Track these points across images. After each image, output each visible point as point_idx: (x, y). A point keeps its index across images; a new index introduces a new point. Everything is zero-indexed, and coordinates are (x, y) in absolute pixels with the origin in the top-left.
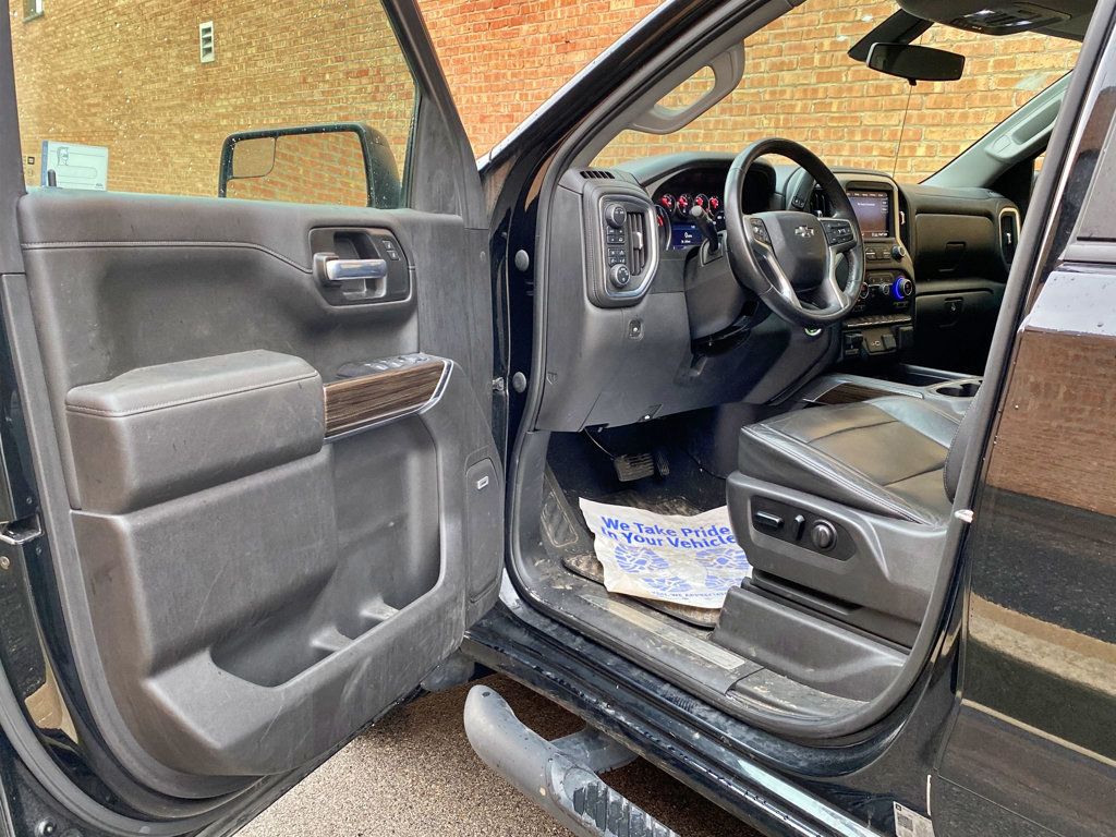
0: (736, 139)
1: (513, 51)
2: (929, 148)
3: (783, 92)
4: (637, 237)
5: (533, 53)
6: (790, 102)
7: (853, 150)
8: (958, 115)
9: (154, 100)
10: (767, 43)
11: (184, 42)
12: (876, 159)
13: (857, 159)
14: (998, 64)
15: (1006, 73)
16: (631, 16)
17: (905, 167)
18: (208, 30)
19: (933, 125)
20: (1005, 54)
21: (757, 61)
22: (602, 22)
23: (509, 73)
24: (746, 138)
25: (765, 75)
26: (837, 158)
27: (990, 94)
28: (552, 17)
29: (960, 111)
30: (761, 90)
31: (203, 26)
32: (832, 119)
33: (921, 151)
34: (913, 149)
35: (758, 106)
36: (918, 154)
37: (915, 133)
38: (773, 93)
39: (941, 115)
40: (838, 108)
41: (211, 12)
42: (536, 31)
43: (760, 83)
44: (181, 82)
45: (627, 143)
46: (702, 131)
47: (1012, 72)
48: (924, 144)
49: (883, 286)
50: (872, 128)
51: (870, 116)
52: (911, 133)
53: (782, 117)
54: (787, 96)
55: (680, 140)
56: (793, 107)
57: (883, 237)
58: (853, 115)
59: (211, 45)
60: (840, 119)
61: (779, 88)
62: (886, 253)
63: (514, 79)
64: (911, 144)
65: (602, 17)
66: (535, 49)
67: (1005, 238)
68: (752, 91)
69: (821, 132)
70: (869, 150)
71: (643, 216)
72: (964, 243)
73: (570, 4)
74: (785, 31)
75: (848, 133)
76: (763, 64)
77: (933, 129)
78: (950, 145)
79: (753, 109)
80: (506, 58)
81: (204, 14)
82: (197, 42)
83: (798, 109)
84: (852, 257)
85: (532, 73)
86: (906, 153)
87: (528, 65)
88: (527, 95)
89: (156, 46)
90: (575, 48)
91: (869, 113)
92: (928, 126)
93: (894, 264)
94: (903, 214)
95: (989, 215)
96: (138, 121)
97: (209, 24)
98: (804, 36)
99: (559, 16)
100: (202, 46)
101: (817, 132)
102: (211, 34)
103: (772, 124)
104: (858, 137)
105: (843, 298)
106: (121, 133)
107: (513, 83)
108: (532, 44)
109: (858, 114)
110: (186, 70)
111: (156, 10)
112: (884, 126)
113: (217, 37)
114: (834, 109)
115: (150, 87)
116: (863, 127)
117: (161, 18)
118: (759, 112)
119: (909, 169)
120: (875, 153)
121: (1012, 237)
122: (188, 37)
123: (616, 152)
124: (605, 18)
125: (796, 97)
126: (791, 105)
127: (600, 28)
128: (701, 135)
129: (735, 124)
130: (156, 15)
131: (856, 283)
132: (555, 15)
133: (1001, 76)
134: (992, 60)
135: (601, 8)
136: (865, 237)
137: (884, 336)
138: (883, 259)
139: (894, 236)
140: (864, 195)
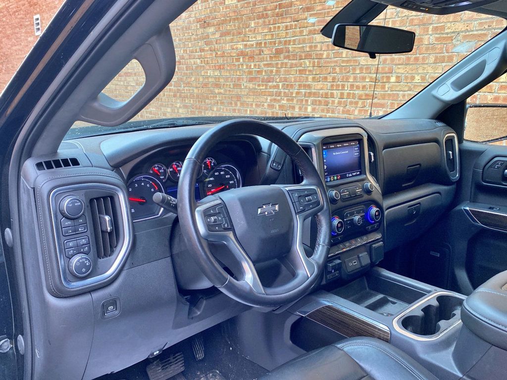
0: (292, 73)
1: (179, 28)
2: (397, 77)
3: (316, 46)
4: (105, 220)
5: (188, 28)
6: (320, 52)
7: (355, 78)
8: (413, 58)
9: (17, 54)
10: (306, 19)
11: (27, 25)
12: (368, 84)
13: (357, 84)
14: (435, 29)
15: (439, 34)
16: (236, 7)
17: (385, 88)
18: (37, 19)
19: (399, 64)
20: (439, 23)
21: (301, 29)
22: (221, 11)
23: (177, 39)
24: (298, 73)
25: (306, 37)
26: (346, 83)
27: (430, 46)
28: (197, 9)
29: (414, 56)
30: (304, 45)
31: (35, 17)
32: (343, 61)
33: (393, 79)
34: (388, 78)
35: (303, 55)
36: (391, 81)
37: (389, 69)
38: (311, 47)
39: (403, 59)
40: (346, 55)
41: (38, 10)
42: (190, 16)
43: (304, 41)
44: (27, 46)
45: (236, 75)
46: (275, 69)
47: (442, 34)
48: (394, 75)
49: (357, 218)
50: (365, 66)
51: (364, 60)
52: (387, 69)
53: (316, 61)
54: (319, 49)
55: (264, 74)
56: (322, 55)
57: (356, 175)
58: (355, 59)
59: (39, 27)
60: (347, 61)
61: (313, 44)
62: (358, 191)
63: (180, 42)
64: (388, 75)
65: (221, 8)
66: (189, 26)
67: (448, 155)
68: (300, 46)
69: (338, 69)
70: (364, 78)
71: (112, 198)
72: (420, 164)
73: (205, 2)
74: (315, 12)
75: (352, 69)
76: (305, 31)
77: (399, 66)
78: (409, 75)
79: (300, 56)
80: (176, 31)
81: (35, 11)
82: (33, 25)
83: (324, 56)
84: (320, 221)
85: (188, 39)
86: (385, 81)
87: (186, 35)
88: (186, 50)
89: (16, 27)
90: (209, 25)
91: (363, 58)
92: (396, 65)
93: (366, 197)
94: (372, 154)
95: (436, 141)
96: (10, 65)
97: (38, 16)
98: (326, 15)
99: (200, 8)
100: (36, 27)
101: (335, 69)
102: (39, 21)
103: (311, 65)
104: (358, 72)
105: (310, 265)
106: (3, 71)
107: (180, 44)
108: (188, 23)
109: (356, 59)
110: (29, 39)
111: (15, 10)
112: (372, 65)
113: (42, 23)
114: (344, 55)
115: (14, 48)
116: (360, 66)
117: (17, 14)
118: (303, 58)
119: (387, 89)
120: (367, 80)
121: (453, 154)
122: (29, 23)
123: (232, 80)
124: (223, 9)
125: (323, 49)
126: (320, 54)
127: (221, 14)
128: (274, 71)
129: (292, 64)
130: (15, 12)
131: (323, 246)
132: (198, 8)
133: (437, 36)
134: (431, 27)
135: (221, 3)
136: (341, 178)
137: (360, 255)
138: (356, 196)
139: (366, 174)
140: (338, 146)
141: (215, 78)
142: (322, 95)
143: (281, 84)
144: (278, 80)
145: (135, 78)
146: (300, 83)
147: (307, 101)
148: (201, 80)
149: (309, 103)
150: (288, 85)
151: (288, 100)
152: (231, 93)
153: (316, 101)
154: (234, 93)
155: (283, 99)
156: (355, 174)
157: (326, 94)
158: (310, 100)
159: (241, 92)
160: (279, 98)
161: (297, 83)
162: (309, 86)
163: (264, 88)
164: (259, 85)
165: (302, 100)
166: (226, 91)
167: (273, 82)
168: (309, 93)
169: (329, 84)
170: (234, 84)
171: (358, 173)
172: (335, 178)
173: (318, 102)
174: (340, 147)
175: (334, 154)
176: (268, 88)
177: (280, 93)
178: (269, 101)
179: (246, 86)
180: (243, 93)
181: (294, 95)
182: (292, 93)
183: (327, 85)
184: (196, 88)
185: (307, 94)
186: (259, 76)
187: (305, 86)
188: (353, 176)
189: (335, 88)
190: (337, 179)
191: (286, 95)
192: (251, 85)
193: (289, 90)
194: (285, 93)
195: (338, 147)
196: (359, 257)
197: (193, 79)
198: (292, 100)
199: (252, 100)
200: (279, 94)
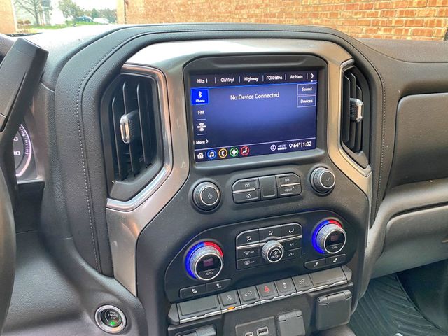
49: (270, 246)
57: (301, 149)
62: (289, 185)
94: (359, 103)
136: (250, 154)
137: (281, 318)
138: (278, 197)
139: (325, 147)
140: (249, 79)
141: (314, 7)
142: (426, 23)
143: (380, 11)
144: (377, 7)
145: (248, 11)
146: (402, 9)
147: (407, 31)
148: (301, 9)
149: (409, 34)
150: (387, 12)
151: (385, 30)
152: (327, 23)
153: (418, 31)
154: (330, 23)
155: (380, 30)
156: (295, 146)
157: (432, 22)
158: (411, 29)
159: (337, 21)
160: (376, 28)
161: (398, 10)
162: (412, 13)
163: (361, 16)
164: (356, 14)
165: (401, 30)
166: (322, 20)
167: (372, 9)
168: (411, 21)
169: (438, 9)
170: (330, 14)
171: (309, 144)
172: (234, 152)
173: (420, 32)
174: (253, 83)
175: (233, 98)
176: (366, 16)
177: (378, 22)
178: (364, 31)
179: (343, 15)
180: (339, 23)
181: (393, 25)
182: (391, 22)
183: (435, 10)
184: (296, 18)
185: (408, 22)
186: (358, 3)
187: (407, 13)
188: (289, 150)
189: (444, 14)
190: (240, 155)
191: (384, 24)
192: (347, 14)
193: (388, 18)
194: (383, 21)
195: (247, 83)
196: (276, 321)
197: (294, 9)
198: (390, 30)
199: (347, 31)
200: (376, 23)
